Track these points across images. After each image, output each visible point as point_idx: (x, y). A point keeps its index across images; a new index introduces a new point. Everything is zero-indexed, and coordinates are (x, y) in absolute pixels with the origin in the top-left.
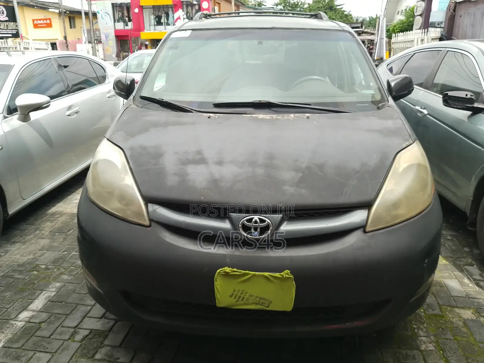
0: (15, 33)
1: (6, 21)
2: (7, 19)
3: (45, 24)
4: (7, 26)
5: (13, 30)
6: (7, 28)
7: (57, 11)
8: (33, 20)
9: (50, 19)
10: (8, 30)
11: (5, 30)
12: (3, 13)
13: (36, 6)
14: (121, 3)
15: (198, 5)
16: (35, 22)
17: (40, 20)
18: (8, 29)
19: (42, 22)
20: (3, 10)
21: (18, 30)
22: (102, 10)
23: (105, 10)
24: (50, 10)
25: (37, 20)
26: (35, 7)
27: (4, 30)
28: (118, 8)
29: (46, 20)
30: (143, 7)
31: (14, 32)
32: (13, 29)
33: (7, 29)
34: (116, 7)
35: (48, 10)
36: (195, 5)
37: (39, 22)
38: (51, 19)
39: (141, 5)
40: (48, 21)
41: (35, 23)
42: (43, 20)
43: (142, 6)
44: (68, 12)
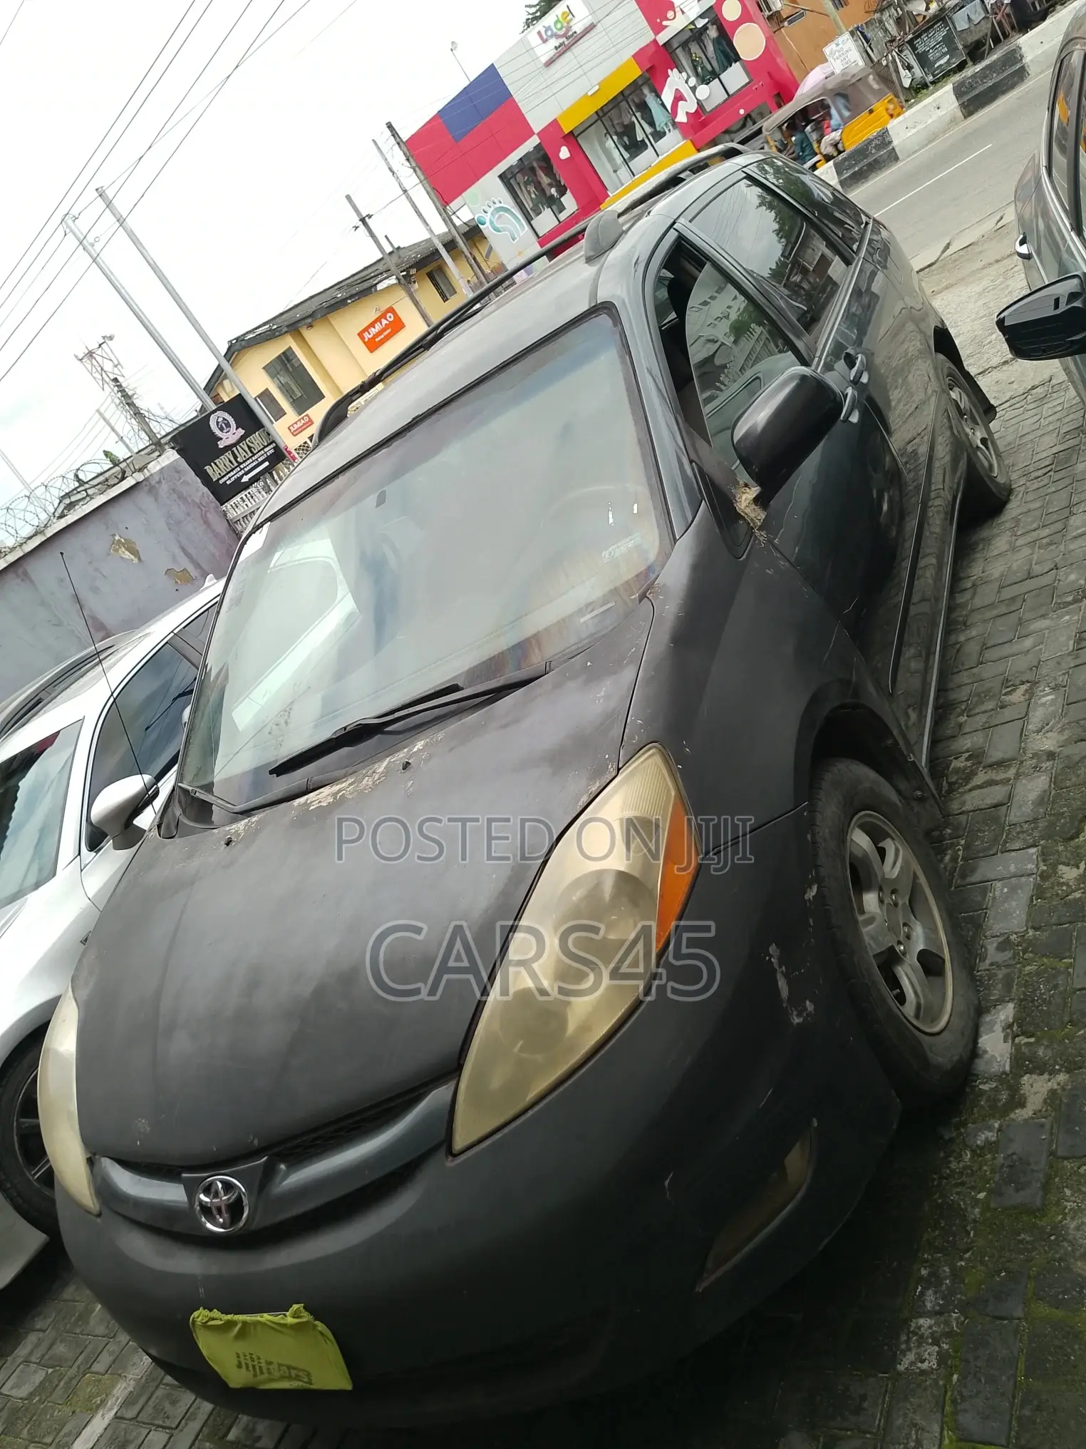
0: (272, 451)
1: (243, 438)
2: (241, 432)
3: (387, 327)
4: (249, 448)
5: (266, 450)
6: (251, 452)
7: (393, 280)
8: (361, 335)
9: (391, 310)
10: (256, 457)
11: (251, 460)
12: (228, 425)
13: (350, 297)
14: (521, 159)
15: (712, 24)
16: (367, 336)
17: (372, 325)
18: (255, 452)
19: (378, 327)
20: (224, 419)
21: (273, 442)
22: (486, 208)
23: (491, 204)
24: (380, 287)
25: (366, 329)
26: (349, 301)
27: (248, 462)
28: (519, 177)
29: (384, 316)
30: (576, 134)
31: (270, 450)
32: (265, 447)
33: (254, 455)
34: (514, 176)
35: (376, 290)
36: (705, 28)
37: (373, 331)
38: (394, 307)
39: (566, 131)
40: (390, 317)
41: (366, 340)
42: (378, 320)
43: (571, 132)
44: (413, 271)
